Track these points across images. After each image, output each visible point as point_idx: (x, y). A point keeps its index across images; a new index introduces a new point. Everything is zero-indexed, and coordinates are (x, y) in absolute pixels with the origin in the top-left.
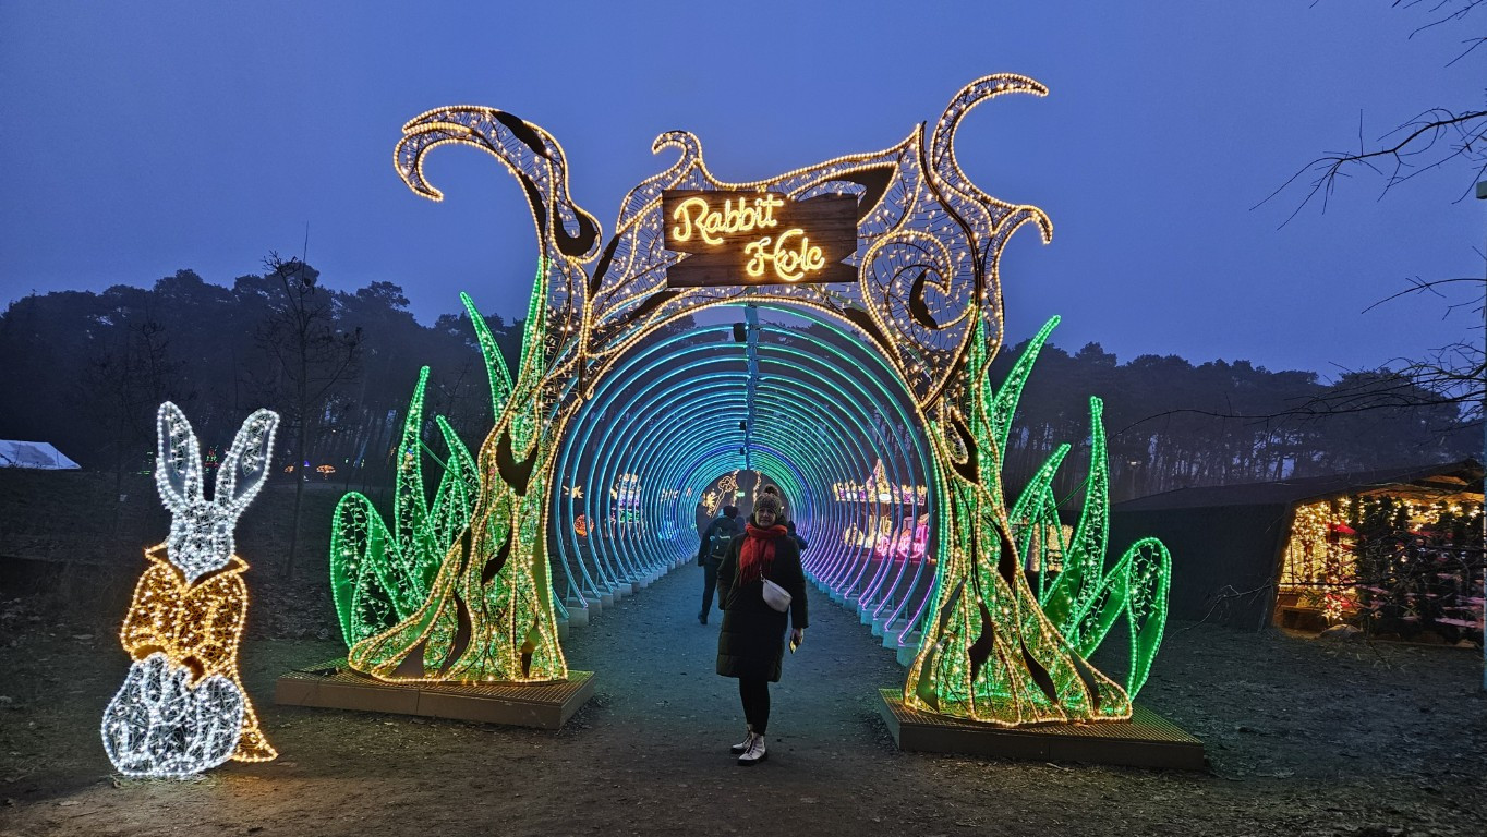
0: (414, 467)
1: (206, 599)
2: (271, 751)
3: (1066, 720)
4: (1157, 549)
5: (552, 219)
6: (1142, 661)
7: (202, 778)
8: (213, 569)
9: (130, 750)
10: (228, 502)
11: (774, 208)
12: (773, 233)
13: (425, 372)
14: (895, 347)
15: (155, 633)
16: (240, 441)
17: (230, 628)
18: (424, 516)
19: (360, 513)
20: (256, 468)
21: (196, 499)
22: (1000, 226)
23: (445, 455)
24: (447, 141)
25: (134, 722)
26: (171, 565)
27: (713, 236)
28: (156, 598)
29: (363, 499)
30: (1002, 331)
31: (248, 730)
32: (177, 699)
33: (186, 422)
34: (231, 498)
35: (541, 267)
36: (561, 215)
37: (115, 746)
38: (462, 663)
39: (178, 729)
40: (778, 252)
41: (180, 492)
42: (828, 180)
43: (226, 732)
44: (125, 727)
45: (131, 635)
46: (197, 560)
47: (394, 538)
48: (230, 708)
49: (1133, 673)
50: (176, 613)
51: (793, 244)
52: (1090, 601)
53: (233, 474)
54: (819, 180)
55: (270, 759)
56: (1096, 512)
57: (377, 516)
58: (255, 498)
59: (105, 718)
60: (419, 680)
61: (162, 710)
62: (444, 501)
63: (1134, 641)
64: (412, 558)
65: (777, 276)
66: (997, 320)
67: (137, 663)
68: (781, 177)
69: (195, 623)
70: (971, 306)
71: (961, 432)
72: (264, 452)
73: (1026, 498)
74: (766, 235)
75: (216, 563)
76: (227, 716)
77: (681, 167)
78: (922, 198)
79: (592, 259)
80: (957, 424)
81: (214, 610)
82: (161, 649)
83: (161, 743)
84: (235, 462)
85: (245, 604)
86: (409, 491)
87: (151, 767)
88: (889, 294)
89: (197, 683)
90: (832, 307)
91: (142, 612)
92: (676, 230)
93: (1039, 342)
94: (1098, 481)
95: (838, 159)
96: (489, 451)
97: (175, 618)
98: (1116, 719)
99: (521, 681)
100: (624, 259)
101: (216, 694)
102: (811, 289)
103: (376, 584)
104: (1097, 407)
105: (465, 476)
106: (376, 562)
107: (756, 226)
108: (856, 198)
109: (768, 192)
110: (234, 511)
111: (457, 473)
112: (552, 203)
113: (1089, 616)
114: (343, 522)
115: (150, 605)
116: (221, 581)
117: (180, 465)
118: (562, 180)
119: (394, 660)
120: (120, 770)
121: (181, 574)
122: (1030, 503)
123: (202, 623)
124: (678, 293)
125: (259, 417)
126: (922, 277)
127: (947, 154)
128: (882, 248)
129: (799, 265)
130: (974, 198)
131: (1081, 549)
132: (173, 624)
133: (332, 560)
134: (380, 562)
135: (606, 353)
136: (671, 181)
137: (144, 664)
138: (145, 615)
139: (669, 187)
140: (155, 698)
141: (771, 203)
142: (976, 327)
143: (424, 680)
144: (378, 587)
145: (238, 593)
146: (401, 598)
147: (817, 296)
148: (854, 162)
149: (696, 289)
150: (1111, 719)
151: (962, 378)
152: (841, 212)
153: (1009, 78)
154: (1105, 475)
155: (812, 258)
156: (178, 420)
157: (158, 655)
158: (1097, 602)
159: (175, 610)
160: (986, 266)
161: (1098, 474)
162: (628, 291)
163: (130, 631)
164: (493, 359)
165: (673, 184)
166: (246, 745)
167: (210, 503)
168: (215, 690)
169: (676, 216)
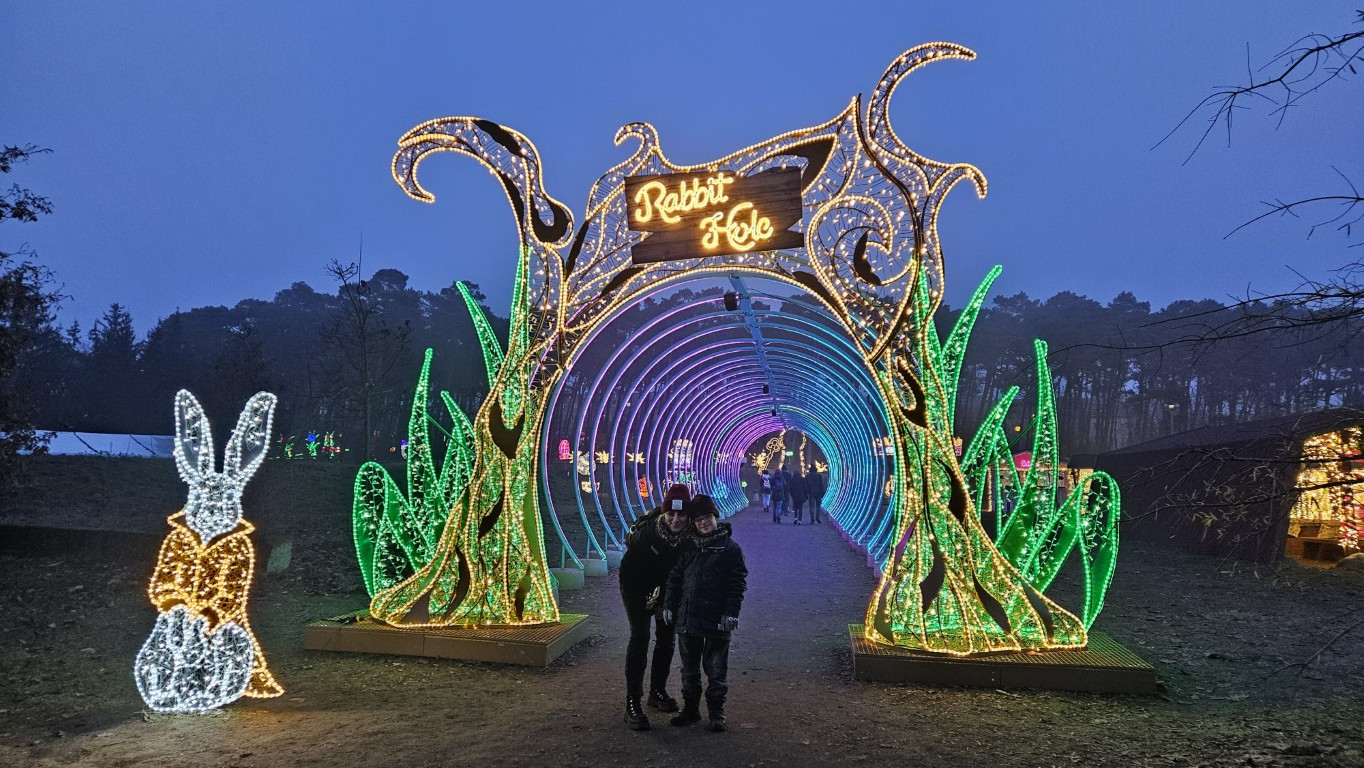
0: (423, 437)
1: (219, 557)
2: (279, 688)
3: (1020, 649)
4: (1106, 482)
5: (529, 211)
6: (1096, 591)
7: (219, 712)
8: (224, 531)
9: (158, 689)
10: (235, 473)
11: (725, 186)
12: (725, 208)
13: (429, 354)
14: (842, 305)
15: (177, 588)
16: (244, 421)
17: (239, 582)
18: (432, 481)
19: (378, 480)
20: (257, 443)
21: (208, 472)
22: (936, 184)
23: (449, 425)
24: (436, 149)
25: (162, 664)
26: (189, 529)
27: (671, 215)
28: (177, 558)
29: (379, 467)
30: (943, 283)
31: (258, 671)
32: (197, 645)
33: (199, 406)
34: (237, 470)
35: (522, 255)
36: (537, 207)
37: (146, 686)
38: (462, 609)
39: (199, 670)
40: (731, 225)
41: (195, 466)
42: (774, 156)
43: (239, 672)
44: (154, 670)
45: (157, 591)
46: (211, 524)
47: (408, 501)
48: (242, 652)
49: (1088, 603)
50: (194, 570)
51: (743, 217)
52: (1044, 535)
53: (239, 449)
54: (765, 156)
55: (278, 695)
56: (1045, 450)
57: (392, 481)
58: (258, 469)
59: (137, 662)
60: (425, 625)
61: (185, 654)
62: (451, 467)
63: (1087, 572)
64: (424, 518)
65: (730, 248)
66: (938, 275)
67: (163, 614)
68: (730, 156)
69: (211, 579)
70: (912, 261)
71: (910, 381)
72: (265, 429)
73: (979, 439)
74: (717, 211)
75: (227, 526)
76: (239, 659)
77: (641, 155)
78: (861, 165)
79: (565, 243)
80: (904, 373)
81: (226, 567)
82: (182, 602)
83: (184, 683)
84: (240, 439)
85: (252, 561)
86: (419, 459)
87: (177, 703)
88: (834, 255)
89: (213, 630)
90: (782, 272)
91: (166, 570)
92: (638, 212)
93: (982, 291)
94: (1046, 420)
95: (781, 136)
96: (482, 420)
97: (193, 575)
98: (1071, 647)
99: (516, 624)
100: (594, 241)
101: (230, 639)
102: (761, 257)
103: (394, 542)
104: (1041, 348)
105: (468, 444)
106: (393, 523)
107: (709, 204)
108: (799, 170)
109: (719, 171)
110: (240, 481)
111: (460, 441)
112: (528, 197)
113: (1043, 550)
114: (363, 488)
115: (172, 564)
116: (231, 541)
117: (196, 443)
118: (537, 174)
119: (404, 609)
120: (151, 706)
121: (197, 537)
122: (983, 444)
123: (216, 578)
124: (642, 269)
125: (260, 399)
126: (864, 239)
127: (883, 122)
128: (825, 214)
129: (750, 235)
130: (910, 161)
131: (1033, 486)
132: (192, 580)
133: (354, 522)
134: (396, 523)
135: (581, 327)
136: (632, 169)
137: (168, 615)
138: (169, 573)
139: (631, 174)
140: (179, 644)
141: (723, 181)
142: (918, 281)
143: (429, 625)
144: (395, 545)
145: (246, 552)
146: (414, 554)
147: (768, 263)
148: (796, 137)
149: (658, 264)
150: (1066, 647)
151: (907, 329)
152: (787, 184)
153: (937, 46)
154: (1052, 414)
155: (762, 228)
156: (192, 405)
157: (179, 607)
158: (1051, 536)
159: (193, 568)
160: (925, 223)
161: (1045, 413)
162: (598, 270)
163: (156, 587)
164: (487, 339)
165: (634, 172)
166: (256, 683)
167: (221, 475)
168: (230, 638)
169: (637, 199)
